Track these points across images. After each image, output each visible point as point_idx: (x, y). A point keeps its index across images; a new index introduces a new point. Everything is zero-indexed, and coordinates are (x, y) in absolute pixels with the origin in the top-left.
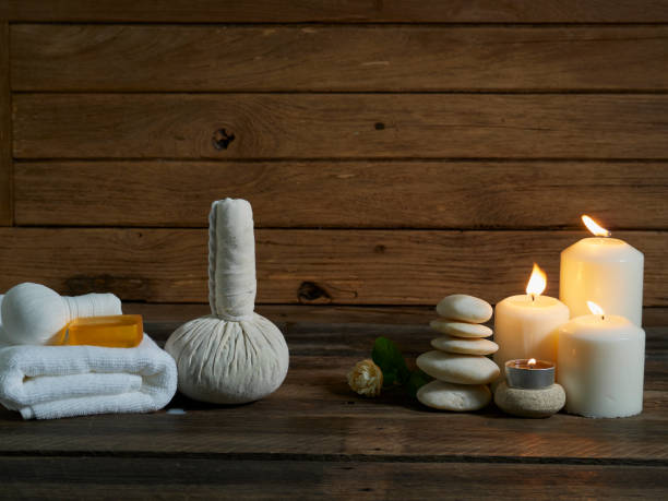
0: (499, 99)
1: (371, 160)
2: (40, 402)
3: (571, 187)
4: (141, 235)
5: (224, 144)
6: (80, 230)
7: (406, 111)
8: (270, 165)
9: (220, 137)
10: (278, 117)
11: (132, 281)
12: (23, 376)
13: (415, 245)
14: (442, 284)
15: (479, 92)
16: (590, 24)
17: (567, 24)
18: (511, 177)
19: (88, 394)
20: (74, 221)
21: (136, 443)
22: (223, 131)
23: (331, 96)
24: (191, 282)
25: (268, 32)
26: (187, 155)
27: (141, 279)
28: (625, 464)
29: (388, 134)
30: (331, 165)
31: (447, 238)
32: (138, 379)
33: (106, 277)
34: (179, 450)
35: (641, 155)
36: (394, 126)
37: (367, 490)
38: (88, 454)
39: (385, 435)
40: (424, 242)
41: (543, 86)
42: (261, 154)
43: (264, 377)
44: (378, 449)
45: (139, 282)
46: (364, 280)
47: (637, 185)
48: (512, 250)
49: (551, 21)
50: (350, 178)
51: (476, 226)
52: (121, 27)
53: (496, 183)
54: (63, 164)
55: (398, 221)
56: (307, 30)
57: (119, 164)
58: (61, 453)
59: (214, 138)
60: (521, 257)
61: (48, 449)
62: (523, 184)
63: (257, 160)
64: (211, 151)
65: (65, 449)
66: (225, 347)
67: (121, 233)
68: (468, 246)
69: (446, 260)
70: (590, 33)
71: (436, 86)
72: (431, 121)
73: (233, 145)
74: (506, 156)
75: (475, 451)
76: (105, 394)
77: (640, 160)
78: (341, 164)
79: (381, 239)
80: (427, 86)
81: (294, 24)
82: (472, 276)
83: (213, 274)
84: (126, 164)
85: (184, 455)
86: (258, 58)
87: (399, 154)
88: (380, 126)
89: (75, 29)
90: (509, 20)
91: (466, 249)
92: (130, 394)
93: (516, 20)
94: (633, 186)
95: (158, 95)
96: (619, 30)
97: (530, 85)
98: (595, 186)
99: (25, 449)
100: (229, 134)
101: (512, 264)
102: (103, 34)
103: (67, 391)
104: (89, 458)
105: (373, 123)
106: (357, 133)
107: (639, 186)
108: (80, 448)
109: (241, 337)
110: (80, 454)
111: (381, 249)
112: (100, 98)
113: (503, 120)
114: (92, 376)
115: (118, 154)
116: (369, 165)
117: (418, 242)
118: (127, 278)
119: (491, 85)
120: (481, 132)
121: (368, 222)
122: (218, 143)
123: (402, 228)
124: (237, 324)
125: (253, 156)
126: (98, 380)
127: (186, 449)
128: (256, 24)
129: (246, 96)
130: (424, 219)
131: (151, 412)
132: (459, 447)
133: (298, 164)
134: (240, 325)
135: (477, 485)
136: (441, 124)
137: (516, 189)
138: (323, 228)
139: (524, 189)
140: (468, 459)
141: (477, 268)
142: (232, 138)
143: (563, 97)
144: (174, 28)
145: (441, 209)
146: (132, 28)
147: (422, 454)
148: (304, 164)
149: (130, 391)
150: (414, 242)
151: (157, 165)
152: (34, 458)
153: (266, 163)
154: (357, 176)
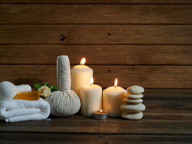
0: (145, 26)
1: (107, 44)
2: (11, 117)
3: (166, 53)
4: (38, 67)
5: (63, 40)
6: (20, 65)
7: (117, 30)
8: (76, 46)
9: (61, 37)
10: (79, 32)
11: (35, 81)
12: (6, 109)
13: (120, 70)
14: (128, 82)
15: (139, 24)
16: (172, 4)
17: (166, 4)
18: (149, 49)
19: (25, 115)
20: (18, 63)
21: (37, 129)
22: (62, 36)
23: (95, 25)
24: (53, 81)
25: (76, 6)
26: (52, 43)
27: (38, 80)
28: (183, 135)
29: (112, 37)
30: (95, 46)
31: (129, 68)
32: (39, 110)
33: (27, 79)
34: (50, 131)
35: (187, 43)
36: (113, 34)
37: (106, 143)
38: (23, 132)
39: (111, 127)
40: (123, 69)
41: (158, 22)
42: (74, 43)
43: (76, 107)
44: (109, 131)
45: (37, 81)
46: (105, 80)
47: (186, 52)
48: (149, 71)
49: (160, 3)
50: (100, 50)
51: (138, 64)
52: (32, 5)
53: (144, 51)
54: (15, 46)
55: (115, 63)
56: (88, 6)
57: (32, 46)
58: (15, 132)
59: (60, 38)
60: (151, 74)
61: (11, 131)
62: (152, 52)
63: (73, 44)
64: (59, 42)
65: (16, 131)
66: (64, 99)
67: (32, 66)
68: (136, 70)
69: (129, 74)
70: (172, 7)
71: (127, 22)
72: (125, 33)
73: (65, 40)
74: (148, 43)
75: (138, 131)
76: (30, 114)
77: (187, 45)
78: (98, 45)
79: (110, 68)
80: (124, 22)
81: (84, 4)
82: (137, 79)
83: (58, 78)
84: (33, 45)
85: (52, 133)
86: (73, 14)
87: (115, 43)
88: (109, 34)
89: (18, 5)
90: (148, 3)
91: (135, 71)
92: (37, 115)
93: (150, 3)
94: (185, 52)
95: (43, 25)
96: (181, 6)
97: (155, 22)
98: (174, 52)
99: (4, 131)
100: (64, 37)
101: (149, 76)
102: (27, 7)
103: (19, 113)
104: (23, 133)
105: (108, 33)
106: (103, 36)
107: (187, 52)
108: (21, 131)
109: (68, 96)
110: (20, 132)
111: (110, 71)
112: (26, 26)
113: (146, 33)
114: (26, 109)
115: (31, 43)
116: (106, 46)
117: (121, 69)
118: (34, 80)
119: (143, 22)
120: (140, 36)
121: (106, 63)
122: (61, 39)
123: (116, 65)
124: (66, 92)
125: (72, 43)
126: (28, 110)
127: (52, 131)
128: (72, 4)
129: (69, 25)
130: (122, 62)
131: (43, 120)
132: (133, 130)
133: (85, 46)
134: (67, 93)
135: (139, 142)
136: (128, 34)
137: (150, 53)
138: (92, 65)
139: (152, 53)
140: (136, 134)
141: (138, 77)
142: (65, 38)
143: (164, 26)
144: (48, 5)
145: (128, 59)
146: (36, 5)
147: (123, 132)
148: (87, 46)
149: (37, 114)
150: (120, 69)
151: (43, 46)
152: (6, 133)
153: (75, 45)
154: (102, 49)
